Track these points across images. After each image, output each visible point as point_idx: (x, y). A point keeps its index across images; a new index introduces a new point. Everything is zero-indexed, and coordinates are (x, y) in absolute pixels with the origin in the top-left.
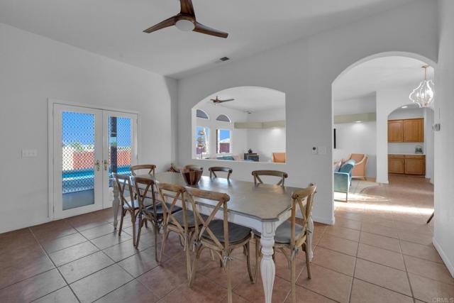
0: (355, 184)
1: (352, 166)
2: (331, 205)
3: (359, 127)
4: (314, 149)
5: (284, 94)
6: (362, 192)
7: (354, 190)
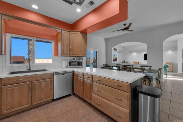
0: (169, 73)
1: (168, 66)
2: (163, 78)
3: (170, 53)
4: (157, 60)
5: (147, 45)
6: (172, 75)
7: (169, 75)
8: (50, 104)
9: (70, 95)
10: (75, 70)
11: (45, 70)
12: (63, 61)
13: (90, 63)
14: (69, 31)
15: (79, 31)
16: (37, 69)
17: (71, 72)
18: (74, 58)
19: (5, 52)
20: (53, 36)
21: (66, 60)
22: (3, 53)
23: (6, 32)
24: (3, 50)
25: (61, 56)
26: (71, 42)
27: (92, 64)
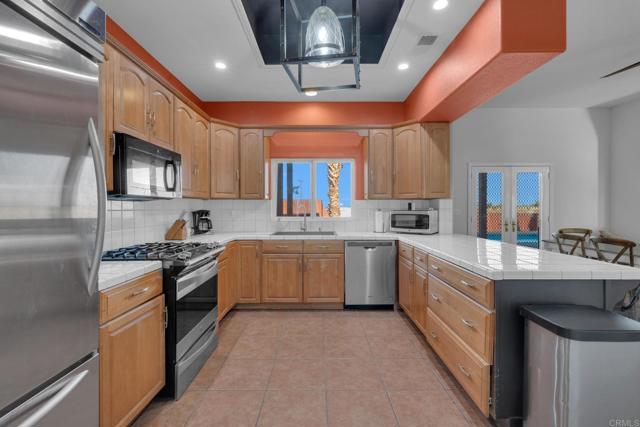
8: (338, 313)
9: (388, 308)
10: (402, 238)
11: (332, 233)
12: (377, 213)
13: (503, 222)
14: (390, 126)
15: (419, 118)
16: (318, 231)
17: (390, 244)
18: (410, 205)
19: (270, 194)
20: (354, 148)
21: (385, 210)
22: (266, 197)
23: (271, 157)
24: (267, 192)
25: (370, 198)
26: (396, 158)
27: (510, 227)
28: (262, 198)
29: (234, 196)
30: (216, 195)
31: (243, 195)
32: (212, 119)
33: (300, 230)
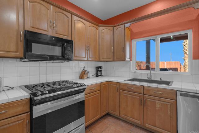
23: (132, 39)
28: (124, 60)
29: (111, 60)
30: (102, 59)
31: (115, 59)
32: (100, 25)
33: (147, 79)
